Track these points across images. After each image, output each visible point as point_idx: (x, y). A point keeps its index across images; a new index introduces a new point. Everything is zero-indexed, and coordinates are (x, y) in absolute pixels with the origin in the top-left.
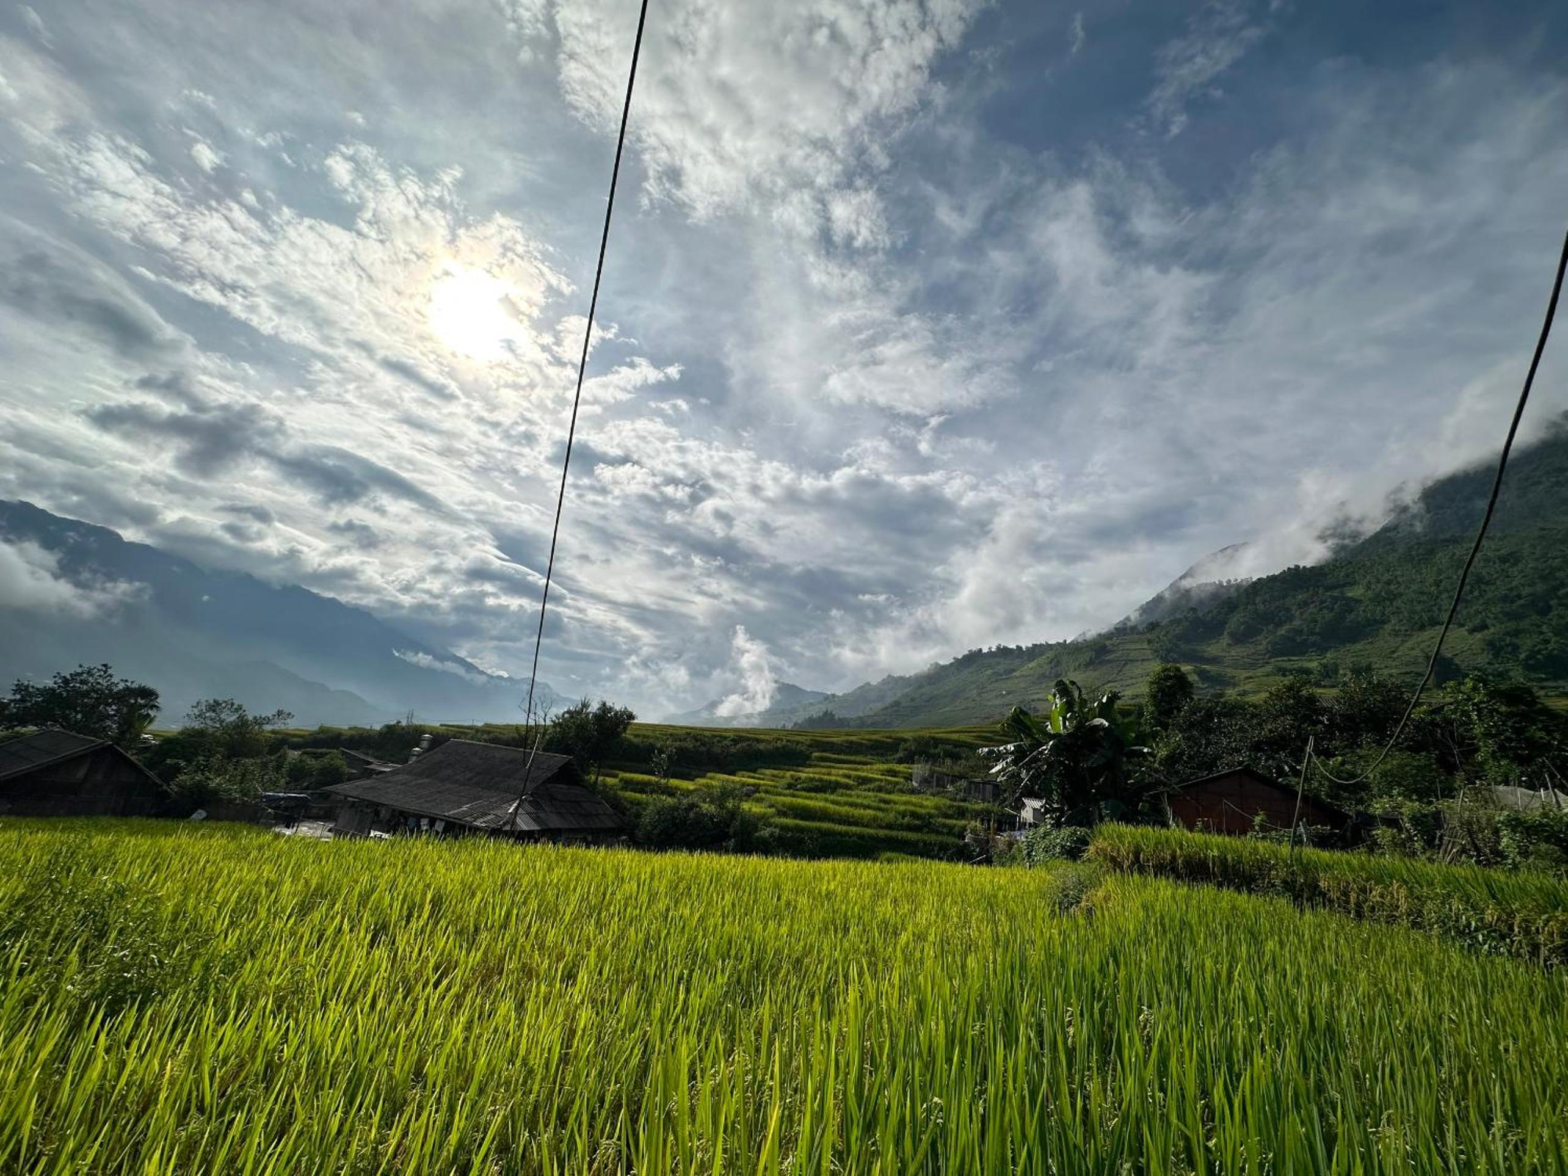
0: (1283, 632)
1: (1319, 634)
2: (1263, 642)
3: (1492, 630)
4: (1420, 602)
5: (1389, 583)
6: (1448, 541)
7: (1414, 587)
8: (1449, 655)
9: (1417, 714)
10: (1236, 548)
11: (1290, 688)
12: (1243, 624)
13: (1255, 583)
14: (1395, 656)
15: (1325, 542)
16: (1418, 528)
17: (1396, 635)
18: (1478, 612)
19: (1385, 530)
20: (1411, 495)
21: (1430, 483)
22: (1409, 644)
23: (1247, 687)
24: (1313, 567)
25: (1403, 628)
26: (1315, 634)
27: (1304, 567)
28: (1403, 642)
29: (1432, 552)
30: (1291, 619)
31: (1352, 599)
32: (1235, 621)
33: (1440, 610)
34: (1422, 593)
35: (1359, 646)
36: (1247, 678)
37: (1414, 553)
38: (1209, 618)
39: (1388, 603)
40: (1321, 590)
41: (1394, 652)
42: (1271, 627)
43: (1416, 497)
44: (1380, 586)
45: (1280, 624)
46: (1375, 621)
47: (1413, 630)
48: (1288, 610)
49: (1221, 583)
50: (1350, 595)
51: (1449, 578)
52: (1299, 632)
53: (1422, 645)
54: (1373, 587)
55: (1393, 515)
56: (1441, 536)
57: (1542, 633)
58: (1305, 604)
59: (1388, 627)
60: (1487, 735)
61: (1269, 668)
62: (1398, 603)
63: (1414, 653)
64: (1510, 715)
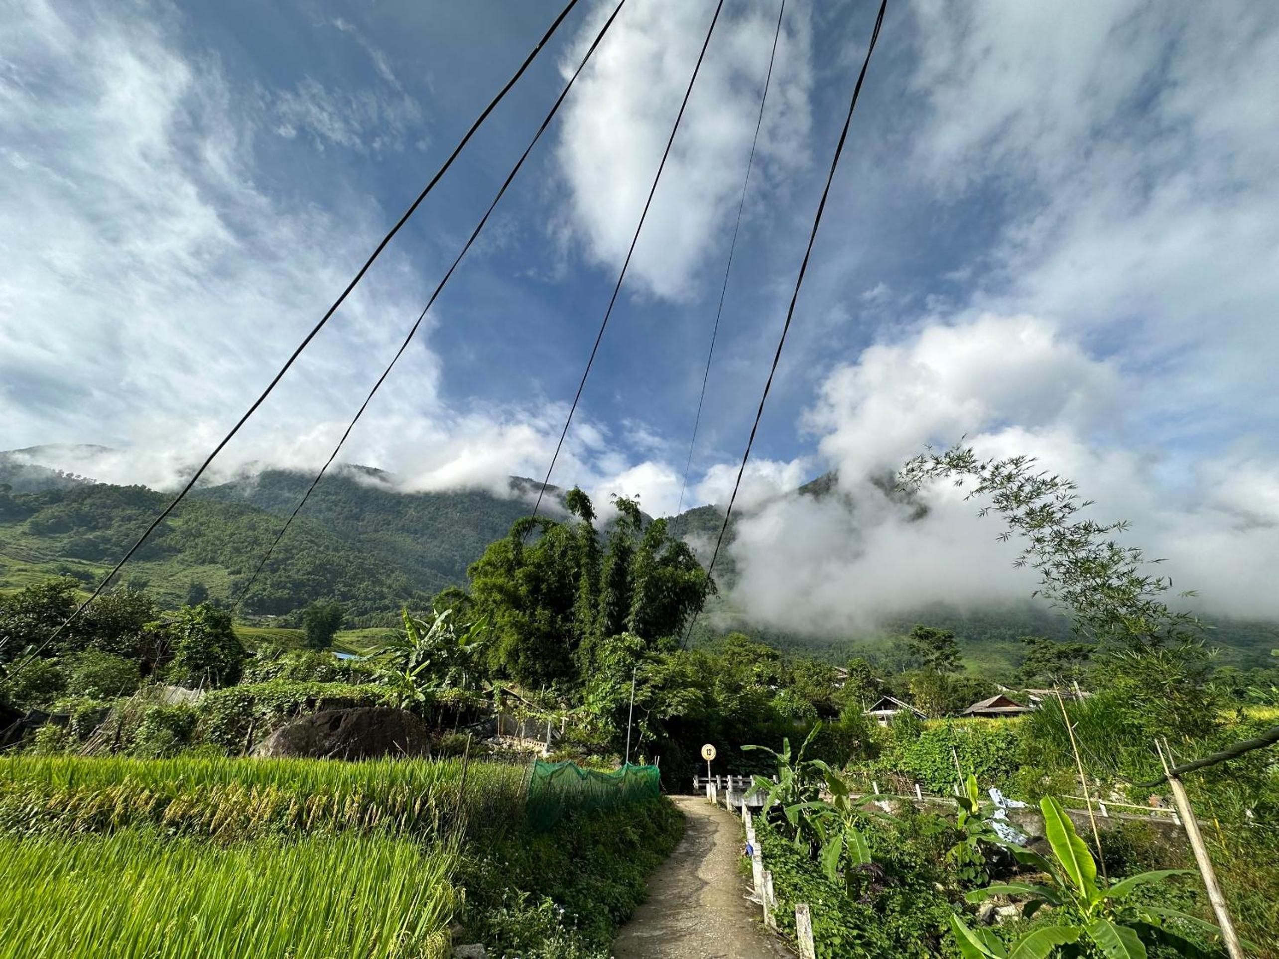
0: (91, 537)
1: (122, 547)
2: (64, 540)
3: (242, 575)
4: (213, 544)
5: (202, 524)
6: (255, 510)
7: (216, 533)
8: (207, 587)
9: (149, 627)
10: (103, 449)
11: (52, 588)
12: (55, 517)
13: (97, 486)
14: (171, 579)
15: (181, 476)
16: (247, 493)
17: (182, 564)
18: (242, 562)
19: (225, 486)
20: (255, 472)
21: (270, 469)
22: (186, 573)
23: (11, 580)
24: (156, 493)
25: (190, 560)
26: (121, 546)
27: (149, 490)
28: (184, 569)
29: (241, 513)
30: (107, 527)
31: (168, 526)
32: (47, 514)
33: (221, 553)
34: (218, 539)
35: (148, 565)
36: (19, 570)
37: (231, 510)
38: (19, 501)
39: (192, 538)
40: (150, 512)
41: (172, 576)
42: (82, 529)
43: (258, 473)
44: (195, 524)
45: (94, 529)
46: (175, 548)
47: (195, 562)
48: (110, 519)
49: (61, 473)
50: (169, 523)
51: (240, 534)
52: (107, 540)
53: (195, 575)
54: (190, 523)
55: (238, 478)
56: (253, 505)
57: (265, 584)
58: (130, 519)
59: (180, 556)
60: (187, 648)
61: (52, 566)
62: (199, 540)
63: (186, 580)
64: (210, 634)
